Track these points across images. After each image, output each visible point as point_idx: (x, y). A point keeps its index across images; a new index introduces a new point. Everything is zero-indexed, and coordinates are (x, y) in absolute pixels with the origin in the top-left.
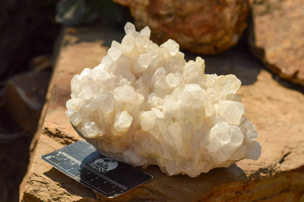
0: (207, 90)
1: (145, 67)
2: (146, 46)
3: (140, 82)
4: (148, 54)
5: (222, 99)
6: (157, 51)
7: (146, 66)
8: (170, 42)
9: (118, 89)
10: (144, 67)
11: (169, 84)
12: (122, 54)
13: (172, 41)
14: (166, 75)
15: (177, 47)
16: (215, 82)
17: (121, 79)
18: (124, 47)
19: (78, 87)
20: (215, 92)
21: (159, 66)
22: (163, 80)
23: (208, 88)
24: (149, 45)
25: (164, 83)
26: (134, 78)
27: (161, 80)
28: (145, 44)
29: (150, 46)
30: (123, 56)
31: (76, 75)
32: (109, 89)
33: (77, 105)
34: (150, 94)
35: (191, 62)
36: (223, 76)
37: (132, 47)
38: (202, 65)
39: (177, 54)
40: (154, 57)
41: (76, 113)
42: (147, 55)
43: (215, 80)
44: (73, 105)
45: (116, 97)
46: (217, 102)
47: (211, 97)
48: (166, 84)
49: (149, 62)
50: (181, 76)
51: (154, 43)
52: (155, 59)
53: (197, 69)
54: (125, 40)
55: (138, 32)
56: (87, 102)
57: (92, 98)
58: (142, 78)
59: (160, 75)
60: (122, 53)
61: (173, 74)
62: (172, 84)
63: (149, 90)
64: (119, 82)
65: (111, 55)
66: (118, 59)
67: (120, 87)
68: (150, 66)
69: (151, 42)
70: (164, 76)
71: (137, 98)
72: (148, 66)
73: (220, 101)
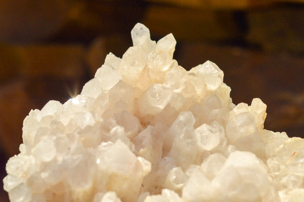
0: (268, 161)
1: (159, 108)
2: (166, 68)
3: (146, 134)
4: (167, 84)
5: (295, 183)
6: (184, 80)
7: (162, 107)
8: (207, 66)
9: (105, 146)
10: (156, 108)
11: (199, 143)
12: (120, 81)
13: (213, 65)
14: (196, 127)
15: (219, 76)
16: (284, 148)
17: (113, 127)
18: (126, 67)
19: (33, 134)
20: (282, 167)
21: (183, 109)
22: (189, 136)
23: (269, 157)
24: (171, 67)
25: (190, 140)
26: (137, 125)
27: (185, 136)
28: (164, 64)
29: (173, 71)
30: (121, 84)
31: (34, 110)
32: (87, 144)
33: (25, 169)
34: (164, 159)
35: (243, 106)
36: (299, 138)
37: (141, 69)
38: (262, 113)
39: (219, 88)
40: (178, 91)
41: (22, 184)
42: (164, 85)
43: (285, 144)
44: (17, 168)
45: (98, 161)
46: (285, 187)
47: (273, 175)
48: (194, 143)
49: (168, 99)
50: (223, 130)
51: (180, 66)
52: (179, 95)
53: (251, 120)
54: (129, 55)
55: (155, 42)
56: (45, 166)
57: (55, 160)
58: (153, 127)
59: (185, 125)
60: (121, 78)
61: (208, 126)
62: (205, 144)
63: (163, 150)
64: (109, 130)
65: (100, 80)
66: (112, 88)
67: (110, 142)
68: (168, 106)
69: (175, 62)
70: (192, 128)
71: (138, 166)
72: (164, 107)
73: (291, 186)
